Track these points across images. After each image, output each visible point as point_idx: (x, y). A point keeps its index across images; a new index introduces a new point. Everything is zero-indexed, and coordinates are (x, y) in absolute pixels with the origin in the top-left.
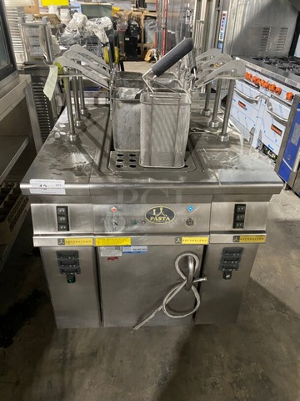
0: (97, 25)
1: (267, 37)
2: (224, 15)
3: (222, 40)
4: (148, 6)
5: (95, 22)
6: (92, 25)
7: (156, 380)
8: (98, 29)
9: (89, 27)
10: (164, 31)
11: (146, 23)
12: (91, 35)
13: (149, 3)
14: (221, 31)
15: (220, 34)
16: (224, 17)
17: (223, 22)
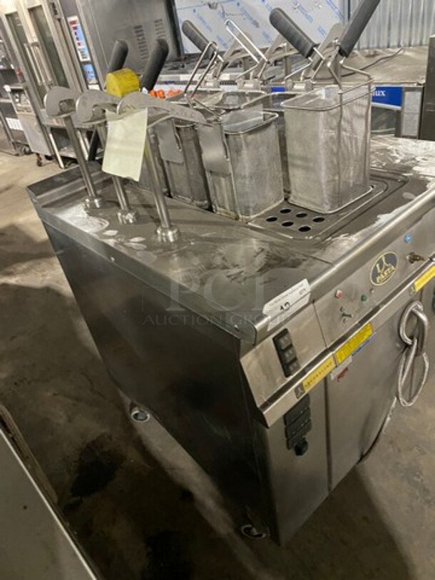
1: (144, 39)
2: (74, 22)
3: (89, 59)
7: (421, 502)
14: (78, 47)
15: (79, 53)
16: (74, 26)
17: (76, 34)
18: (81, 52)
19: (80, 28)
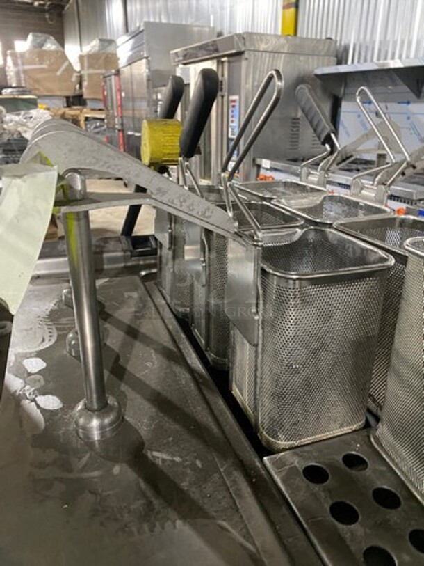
0: (25, 120)
1: (298, 131)
2: (234, 101)
4: (88, 102)
5: (21, 116)
6: (16, 122)
8: (28, 127)
9: (10, 124)
10: (121, 134)
11: (88, 126)
12: (15, 136)
13: (89, 99)
14: (231, 124)
15: (230, 130)
16: (233, 104)
17: (232, 111)
18: (232, 129)
19: (237, 108)
